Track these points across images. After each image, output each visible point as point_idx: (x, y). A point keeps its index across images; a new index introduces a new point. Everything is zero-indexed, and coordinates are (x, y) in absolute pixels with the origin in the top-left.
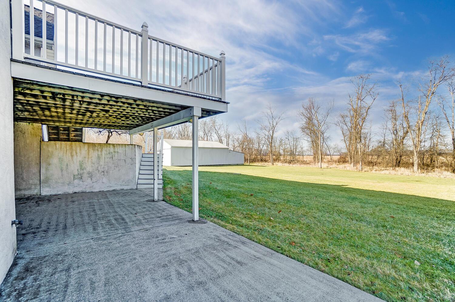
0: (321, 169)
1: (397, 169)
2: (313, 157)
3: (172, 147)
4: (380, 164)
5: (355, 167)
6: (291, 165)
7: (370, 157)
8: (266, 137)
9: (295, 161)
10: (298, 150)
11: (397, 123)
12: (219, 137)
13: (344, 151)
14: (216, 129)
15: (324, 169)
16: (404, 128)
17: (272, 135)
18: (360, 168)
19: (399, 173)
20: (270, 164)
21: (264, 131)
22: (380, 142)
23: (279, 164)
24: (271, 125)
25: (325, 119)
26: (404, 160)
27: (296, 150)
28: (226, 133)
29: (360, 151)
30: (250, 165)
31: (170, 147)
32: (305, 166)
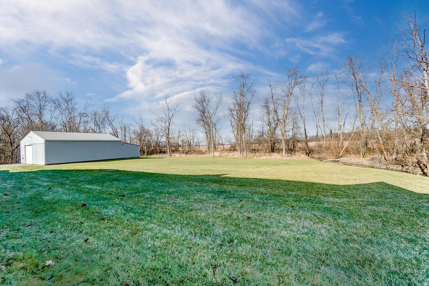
0: (214, 158)
1: (272, 154)
2: (207, 147)
3: (46, 141)
4: (261, 150)
5: (242, 155)
6: (188, 155)
7: (254, 145)
8: (163, 129)
9: (192, 152)
10: (195, 141)
11: (271, 117)
12: (113, 128)
13: (233, 140)
14: (110, 120)
15: (216, 158)
16: (275, 121)
17: (168, 126)
18: (245, 155)
19: (273, 157)
20: (168, 155)
21: (160, 123)
22: (260, 132)
23: (177, 155)
24: (167, 116)
25: (215, 111)
26: (277, 146)
27: (193, 141)
28: (121, 124)
29: (244, 140)
30: (148, 157)
31: (43, 141)
32: (201, 156)
